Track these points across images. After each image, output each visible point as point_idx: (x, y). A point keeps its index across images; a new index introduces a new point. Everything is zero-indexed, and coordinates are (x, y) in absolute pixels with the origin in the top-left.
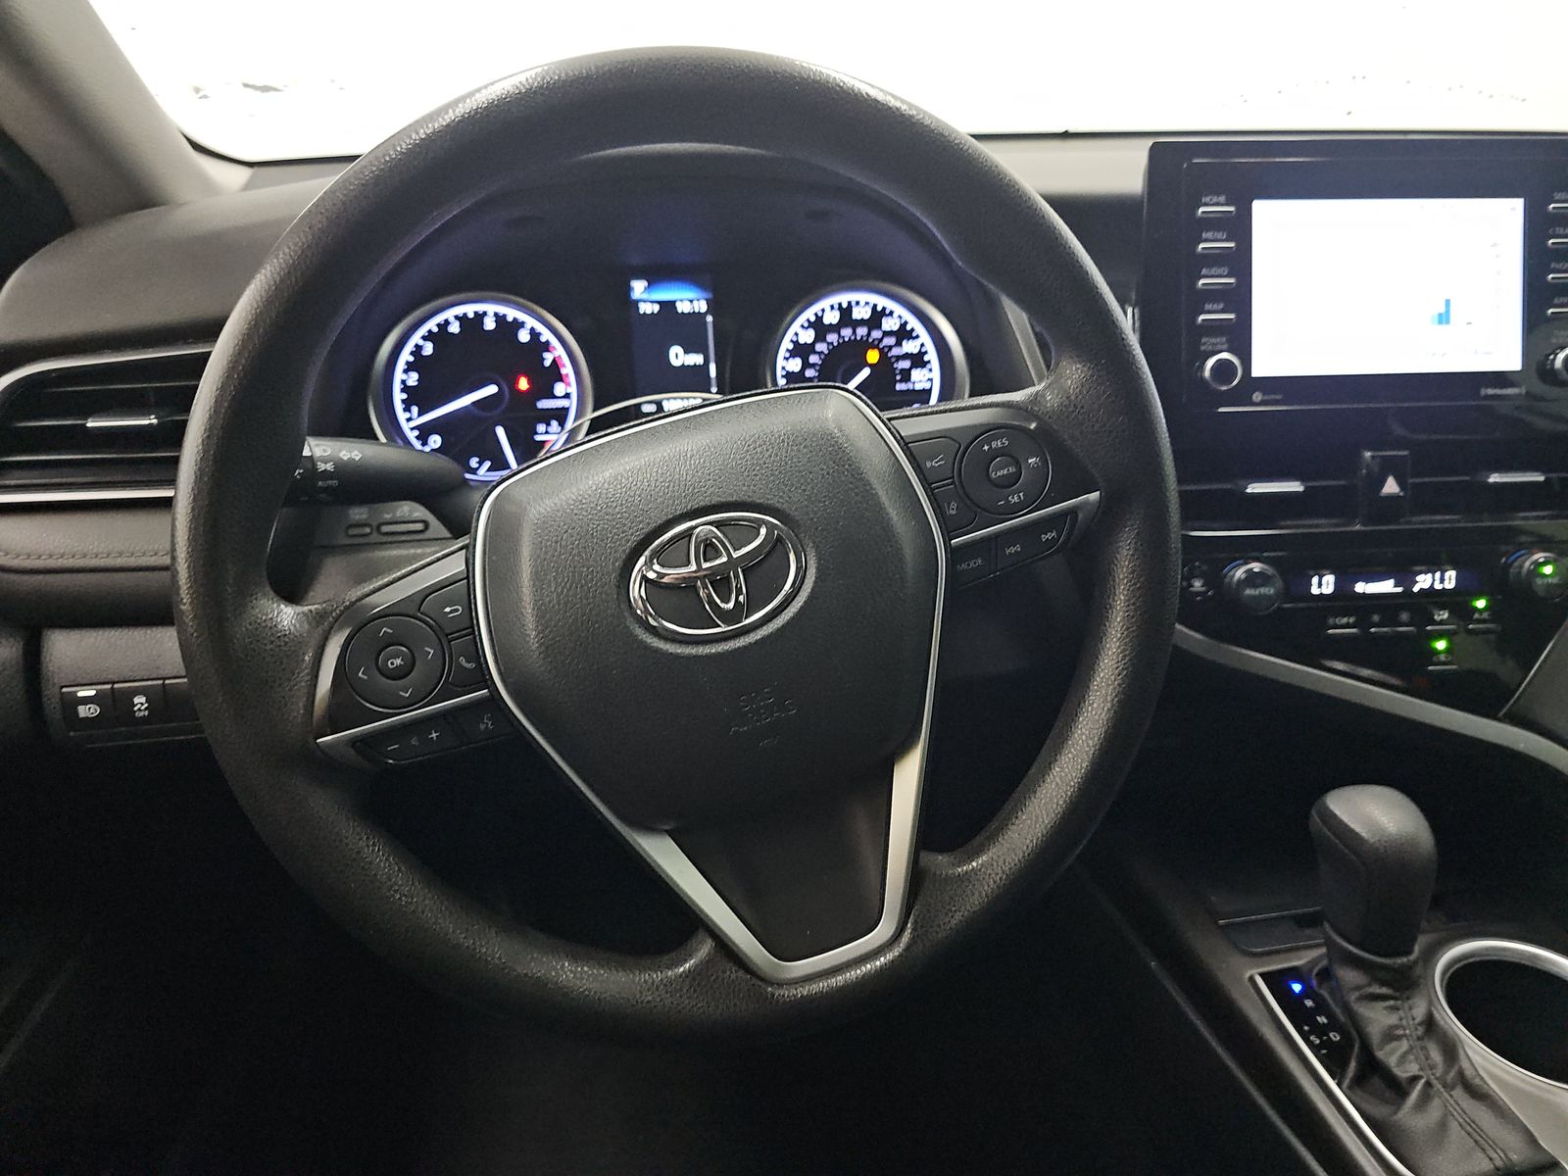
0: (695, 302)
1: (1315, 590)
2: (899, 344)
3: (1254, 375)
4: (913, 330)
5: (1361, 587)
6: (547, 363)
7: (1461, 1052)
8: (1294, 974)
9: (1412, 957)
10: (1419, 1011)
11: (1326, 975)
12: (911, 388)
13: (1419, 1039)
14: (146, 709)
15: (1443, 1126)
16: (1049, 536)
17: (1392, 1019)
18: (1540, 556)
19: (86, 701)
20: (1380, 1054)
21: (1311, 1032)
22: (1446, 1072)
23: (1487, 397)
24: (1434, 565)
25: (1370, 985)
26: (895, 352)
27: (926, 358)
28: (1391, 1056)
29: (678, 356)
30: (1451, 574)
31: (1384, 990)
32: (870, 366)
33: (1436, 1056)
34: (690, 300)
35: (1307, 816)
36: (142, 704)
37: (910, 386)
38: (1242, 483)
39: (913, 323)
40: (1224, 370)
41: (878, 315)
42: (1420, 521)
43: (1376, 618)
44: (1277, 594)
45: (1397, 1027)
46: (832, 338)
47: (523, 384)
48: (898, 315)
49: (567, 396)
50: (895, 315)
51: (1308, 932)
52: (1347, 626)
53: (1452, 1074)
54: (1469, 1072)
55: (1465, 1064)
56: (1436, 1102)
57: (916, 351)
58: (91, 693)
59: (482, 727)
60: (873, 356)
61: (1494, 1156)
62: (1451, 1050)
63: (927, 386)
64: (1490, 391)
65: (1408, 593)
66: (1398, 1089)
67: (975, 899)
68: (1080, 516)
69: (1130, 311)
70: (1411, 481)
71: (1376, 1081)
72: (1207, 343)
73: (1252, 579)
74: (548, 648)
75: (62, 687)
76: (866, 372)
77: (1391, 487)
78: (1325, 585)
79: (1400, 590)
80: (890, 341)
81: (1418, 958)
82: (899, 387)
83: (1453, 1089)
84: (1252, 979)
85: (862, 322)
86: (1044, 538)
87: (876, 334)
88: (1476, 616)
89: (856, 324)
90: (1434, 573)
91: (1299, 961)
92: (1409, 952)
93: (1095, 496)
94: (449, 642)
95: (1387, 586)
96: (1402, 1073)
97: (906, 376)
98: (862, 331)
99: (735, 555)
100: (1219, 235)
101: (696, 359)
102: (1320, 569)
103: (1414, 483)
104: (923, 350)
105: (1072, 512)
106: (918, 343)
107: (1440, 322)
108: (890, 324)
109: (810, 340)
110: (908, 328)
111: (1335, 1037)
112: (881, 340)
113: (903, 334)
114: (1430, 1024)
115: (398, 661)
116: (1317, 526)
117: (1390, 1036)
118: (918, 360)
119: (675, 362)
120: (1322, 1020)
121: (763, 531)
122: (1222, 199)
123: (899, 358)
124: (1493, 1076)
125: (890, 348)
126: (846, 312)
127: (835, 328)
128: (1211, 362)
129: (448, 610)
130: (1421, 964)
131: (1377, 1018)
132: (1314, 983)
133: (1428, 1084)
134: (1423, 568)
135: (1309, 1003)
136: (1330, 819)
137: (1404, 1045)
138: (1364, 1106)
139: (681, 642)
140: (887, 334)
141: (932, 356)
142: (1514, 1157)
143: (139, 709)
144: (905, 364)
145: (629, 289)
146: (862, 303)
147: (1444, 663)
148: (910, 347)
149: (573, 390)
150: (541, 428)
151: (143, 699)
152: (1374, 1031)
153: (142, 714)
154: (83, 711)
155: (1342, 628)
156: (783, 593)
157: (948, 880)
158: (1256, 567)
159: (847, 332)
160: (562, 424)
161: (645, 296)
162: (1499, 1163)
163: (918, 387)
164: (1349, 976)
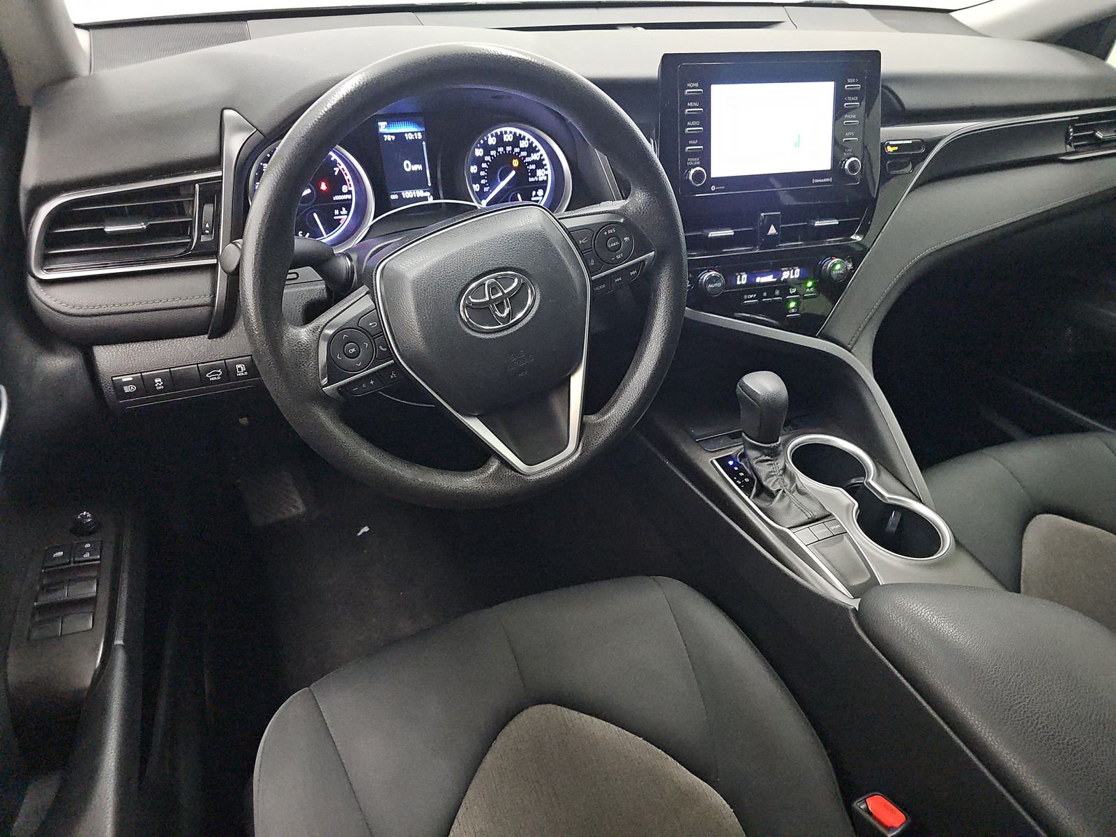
0: (415, 134)
1: (739, 283)
2: (529, 155)
3: (712, 176)
4: (536, 147)
5: (758, 280)
6: (336, 173)
7: (797, 478)
8: (730, 458)
9: (778, 443)
10: (781, 465)
11: (743, 456)
12: (537, 180)
13: (781, 475)
14: (162, 385)
15: (789, 506)
16: (633, 273)
17: (771, 469)
18: (835, 260)
19: (127, 383)
20: (764, 483)
21: (737, 479)
22: (791, 487)
23: (815, 184)
24: (790, 266)
25: (761, 456)
26: (528, 159)
27: (544, 163)
28: (769, 484)
29: (408, 166)
30: (798, 270)
31: (767, 458)
32: (515, 169)
33: (787, 481)
34: (411, 131)
35: (736, 387)
36: (159, 382)
37: (536, 178)
38: (706, 231)
39: (536, 143)
40: (698, 176)
41: (517, 139)
42: (784, 246)
43: (765, 294)
44: (722, 286)
45: (771, 472)
46: (493, 153)
47: (323, 187)
48: (528, 139)
49: (349, 192)
50: (526, 139)
51: (736, 440)
52: (752, 299)
53: (793, 487)
54: (799, 486)
55: (798, 483)
56: (787, 498)
57: (538, 159)
58: (129, 378)
59: (392, 377)
60: (515, 163)
61: (808, 514)
62: (792, 479)
63: (545, 178)
64: (817, 181)
65: (779, 281)
66: (772, 495)
67: (606, 433)
68: (646, 263)
69: (652, 141)
70: (781, 226)
71: (763, 495)
72: (691, 161)
73: (711, 280)
74: (427, 338)
75: (112, 377)
76: (513, 173)
77: (772, 230)
78: (743, 279)
79: (775, 280)
80: (524, 154)
81: (780, 444)
82: (531, 179)
83: (793, 492)
84: (712, 461)
85: (509, 144)
86: (631, 274)
87: (517, 150)
88: (808, 290)
89: (505, 144)
90: (790, 270)
91: (731, 452)
92: (777, 441)
93: (652, 254)
94: (374, 339)
95: (769, 279)
96: (774, 489)
97: (534, 173)
98: (509, 148)
99: (506, 292)
100: (695, 104)
101: (418, 167)
102: (740, 271)
103: (782, 227)
104: (542, 158)
105: (643, 261)
106: (539, 154)
107: (796, 146)
108: (523, 144)
109: (481, 155)
110: (534, 146)
111: (747, 480)
112: (519, 153)
113: (531, 149)
114: (785, 469)
115: (353, 350)
116: (740, 251)
117: (769, 476)
118: (539, 164)
119: (408, 170)
120: (742, 474)
121: (516, 280)
122: (697, 85)
123: (529, 163)
124: (809, 487)
125: (524, 157)
126: (499, 138)
127: (495, 147)
128: (692, 171)
129: (371, 324)
130: (781, 446)
131: (763, 470)
132: (738, 460)
133: (784, 491)
134: (786, 269)
135: (736, 468)
136: (745, 387)
137: (775, 478)
138: (759, 504)
139: (483, 333)
140: (522, 150)
141: (547, 161)
142: (815, 514)
143: (158, 386)
144: (533, 167)
145: (377, 128)
146: (508, 133)
147: (794, 313)
148: (535, 157)
149: (352, 189)
150: (336, 212)
151: (160, 380)
152: (763, 475)
153: (160, 388)
154: (127, 389)
155: (750, 299)
156: (527, 305)
157: (595, 425)
158: (713, 273)
159: (501, 149)
160: (348, 210)
161: (387, 131)
162: (810, 516)
163: (541, 179)
164: (753, 454)
